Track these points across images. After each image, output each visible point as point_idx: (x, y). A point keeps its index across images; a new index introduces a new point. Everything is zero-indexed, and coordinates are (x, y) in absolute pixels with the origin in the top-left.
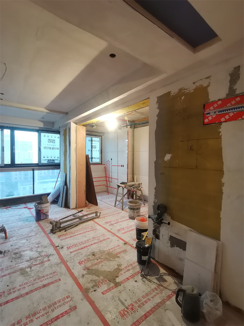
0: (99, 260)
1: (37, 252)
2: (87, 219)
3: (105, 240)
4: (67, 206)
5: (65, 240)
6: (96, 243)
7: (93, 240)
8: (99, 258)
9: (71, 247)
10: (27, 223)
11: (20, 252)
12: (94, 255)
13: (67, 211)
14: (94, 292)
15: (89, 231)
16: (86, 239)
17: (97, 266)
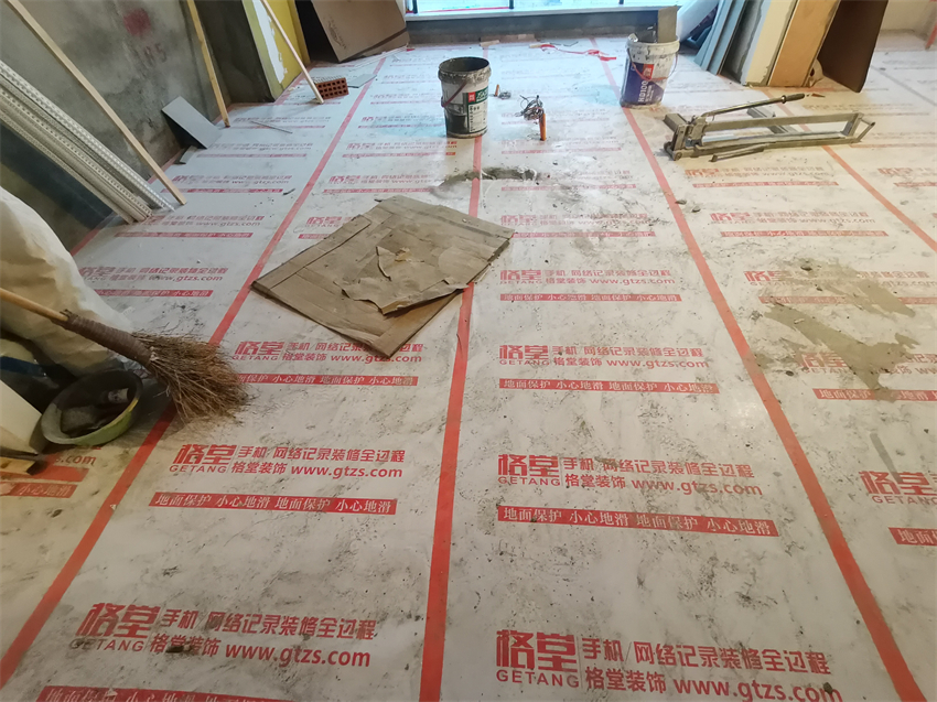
0: (827, 293)
1: (621, 199)
2: (804, 137)
3: (863, 233)
4: (730, 69)
5: (710, 189)
6: (825, 233)
7: (814, 218)
8: (829, 287)
9: (725, 218)
10: (596, 105)
11: (576, 187)
12: (808, 269)
13: (728, 87)
14: (784, 377)
15: (803, 183)
16: (786, 207)
17: (812, 307)
